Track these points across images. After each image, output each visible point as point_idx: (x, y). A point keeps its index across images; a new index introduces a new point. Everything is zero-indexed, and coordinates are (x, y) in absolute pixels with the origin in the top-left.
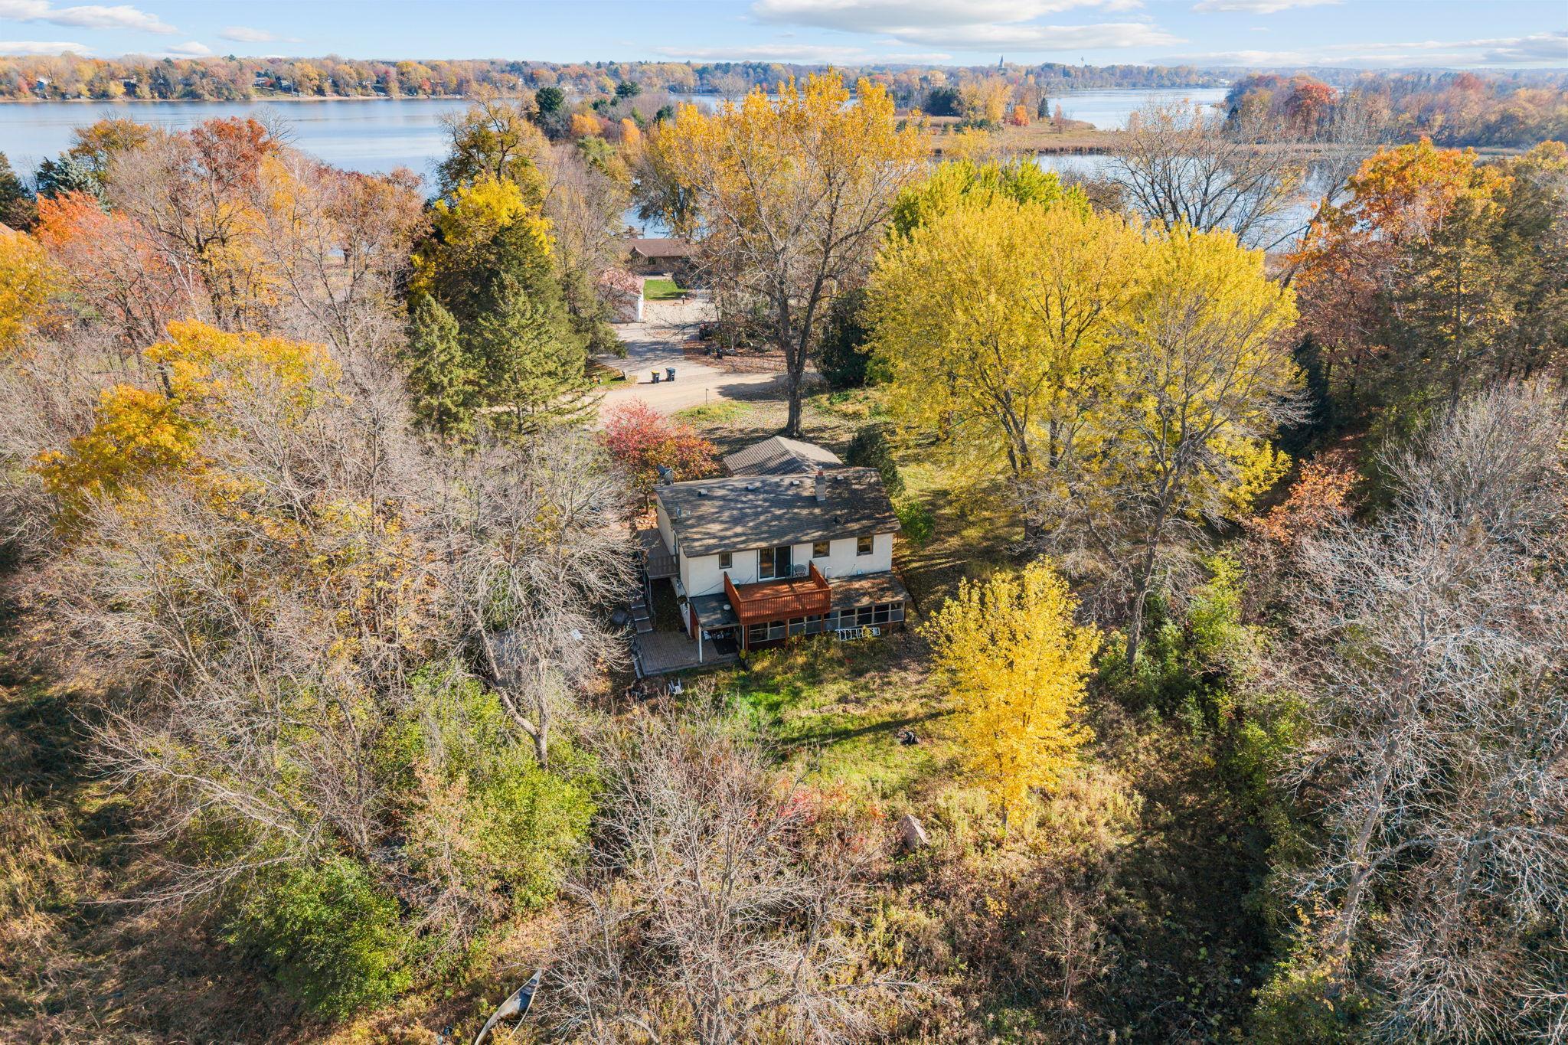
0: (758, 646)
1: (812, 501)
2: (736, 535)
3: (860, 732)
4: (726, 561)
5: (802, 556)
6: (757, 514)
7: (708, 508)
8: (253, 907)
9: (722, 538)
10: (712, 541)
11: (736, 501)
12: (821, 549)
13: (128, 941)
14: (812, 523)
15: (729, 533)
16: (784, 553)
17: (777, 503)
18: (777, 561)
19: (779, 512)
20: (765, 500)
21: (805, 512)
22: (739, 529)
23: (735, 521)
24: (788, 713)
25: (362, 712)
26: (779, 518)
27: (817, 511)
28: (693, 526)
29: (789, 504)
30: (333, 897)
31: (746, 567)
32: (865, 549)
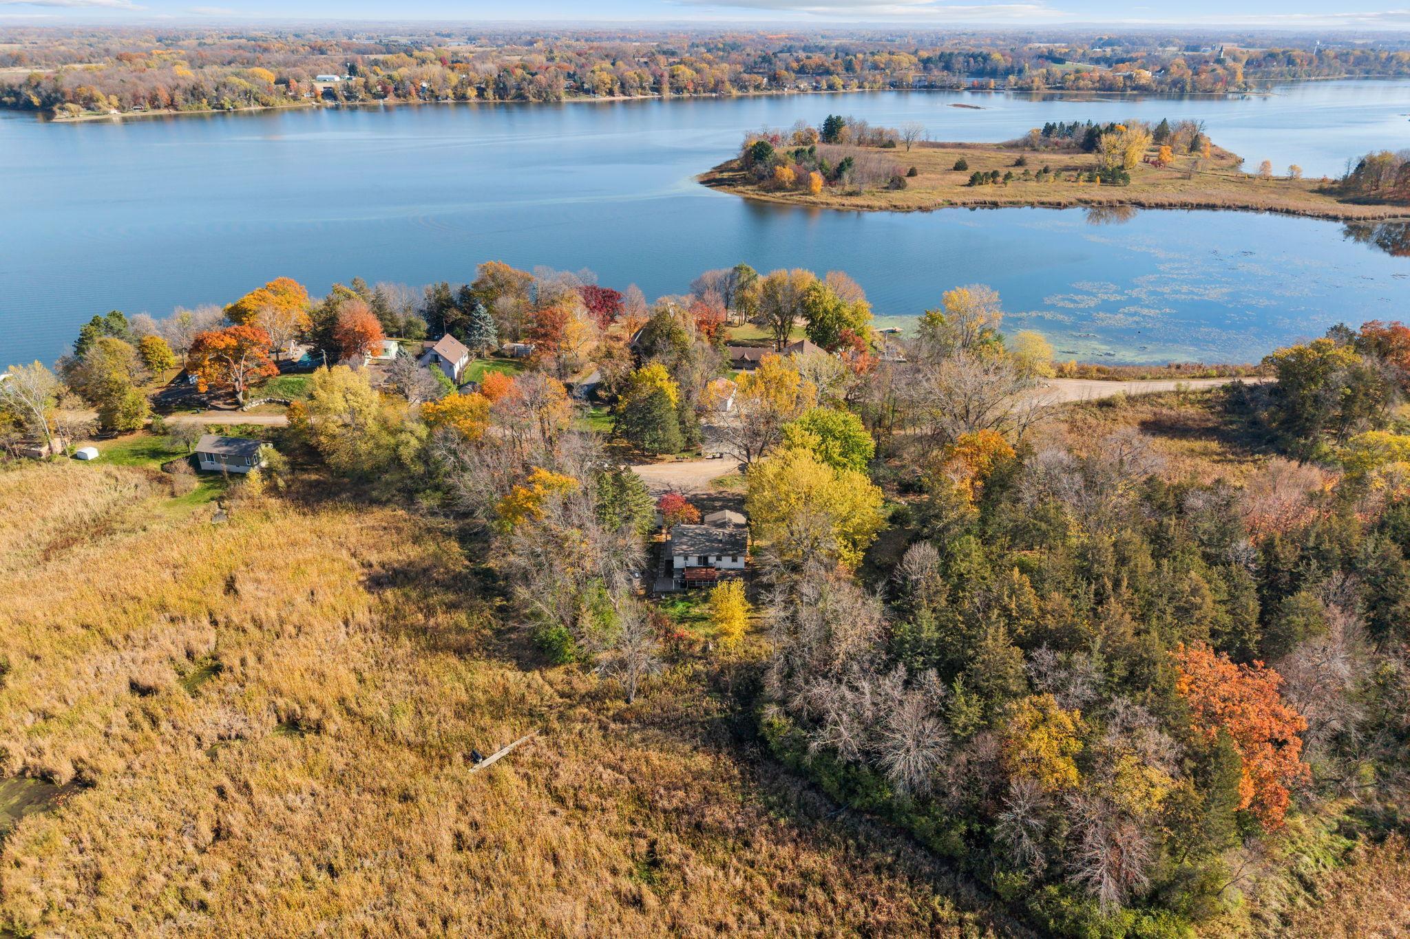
0: (692, 587)
1: (720, 541)
2: (692, 550)
4: (686, 558)
5: (712, 560)
6: (700, 544)
7: (685, 539)
8: (542, 633)
9: (687, 550)
10: (684, 551)
11: (695, 538)
12: (719, 559)
13: (509, 640)
14: (717, 549)
15: (690, 549)
16: (706, 558)
17: (708, 541)
18: (704, 561)
19: (707, 544)
20: (705, 539)
21: (716, 545)
22: (693, 548)
23: (692, 546)
24: (691, 610)
25: (572, 589)
26: (707, 546)
27: (721, 545)
28: (677, 546)
29: (712, 541)
30: (560, 635)
31: (693, 561)
32: (734, 560)
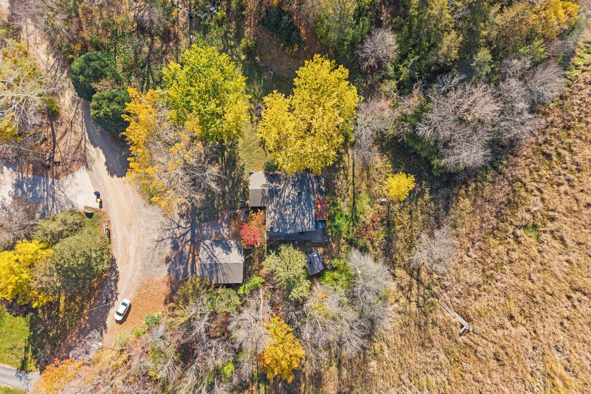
1: (300, 194)
2: (309, 216)
3: (354, 201)
6: (302, 209)
7: (298, 221)
9: (310, 220)
10: (311, 223)
11: (297, 213)
15: (308, 218)
19: (302, 203)
20: (298, 206)
21: (303, 197)
22: (307, 215)
23: (304, 215)
26: (304, 204)
27: (304, 193)
28: (305, 226)
29: (300, 199)
